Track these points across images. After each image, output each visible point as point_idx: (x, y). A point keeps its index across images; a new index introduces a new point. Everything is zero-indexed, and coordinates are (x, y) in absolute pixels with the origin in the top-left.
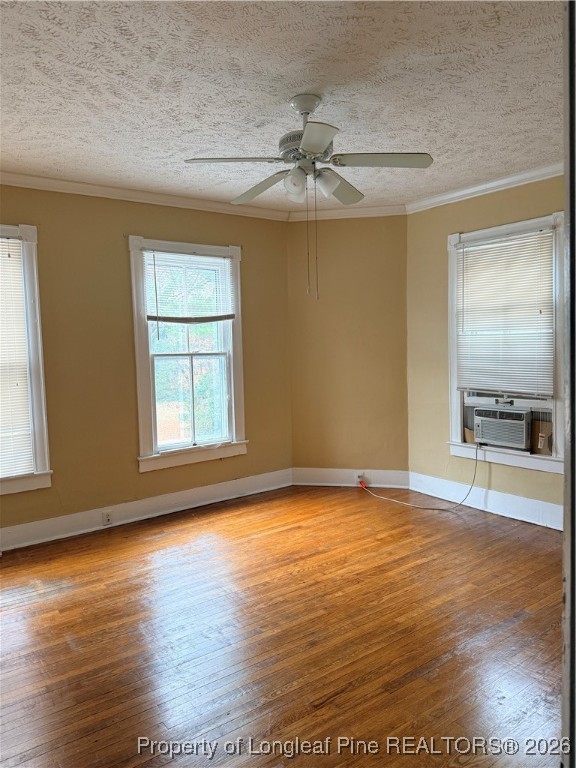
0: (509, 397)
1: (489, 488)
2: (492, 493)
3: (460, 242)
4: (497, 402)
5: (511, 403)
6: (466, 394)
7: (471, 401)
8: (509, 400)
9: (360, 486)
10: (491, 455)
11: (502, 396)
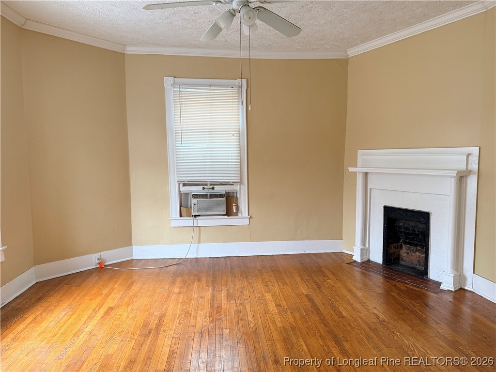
0: (211, 185)
1: (199, 242)
2: (201, 245)
3: (174, 84)
4: (204, 188)
5: (213, 188)
6: (181, 185)
7: (185, 189)
8: (212, 186)
9: (98, 266)
10: (201, 222)
11: (207, 185)
